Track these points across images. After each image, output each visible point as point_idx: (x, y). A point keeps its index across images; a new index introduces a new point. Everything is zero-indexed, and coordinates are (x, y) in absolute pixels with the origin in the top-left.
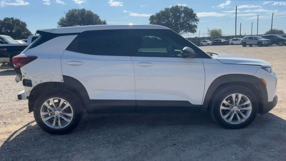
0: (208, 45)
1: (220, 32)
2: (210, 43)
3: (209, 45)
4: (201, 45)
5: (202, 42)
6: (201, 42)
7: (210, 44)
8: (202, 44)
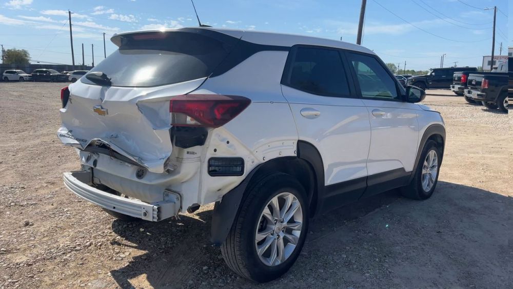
0: (22, 79)
1: (26, 56)
2: (26, 76)
3: (24, 81)
4: (3, 79)
5: (7, 72)
6: (4, 74)
7: (24, 78)
8: (6, 77)
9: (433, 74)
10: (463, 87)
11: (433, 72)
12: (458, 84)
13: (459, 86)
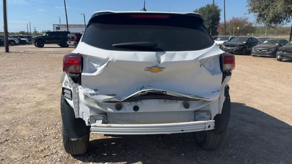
9: (47, 35)
10: (76, 42)
11: (47, 34)
12: (73, 41)
13: (74, 42)
